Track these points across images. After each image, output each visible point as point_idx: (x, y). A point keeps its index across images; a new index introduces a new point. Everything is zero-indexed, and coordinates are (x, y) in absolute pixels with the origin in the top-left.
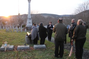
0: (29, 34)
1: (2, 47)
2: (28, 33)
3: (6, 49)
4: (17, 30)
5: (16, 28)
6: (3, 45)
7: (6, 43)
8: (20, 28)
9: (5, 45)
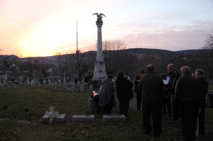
0: (95, 94)
1: (45, 116)
2: (94, 92)
3: (51, 120)
4: (73, 87)
5: (70, 83)
6: (47, 112)
7: (52, 108)
8: (79, 82)
9: (51, 113)
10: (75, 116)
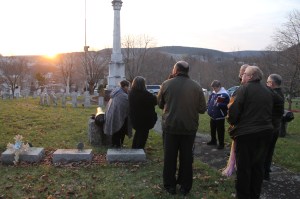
2: (99, 109)
4: (74, 100)
10: (59, 152)
